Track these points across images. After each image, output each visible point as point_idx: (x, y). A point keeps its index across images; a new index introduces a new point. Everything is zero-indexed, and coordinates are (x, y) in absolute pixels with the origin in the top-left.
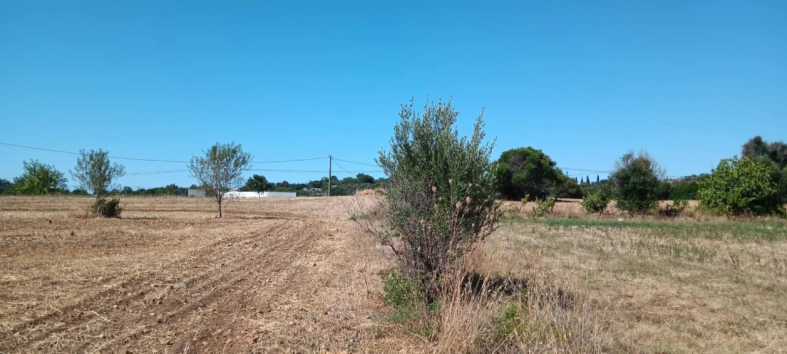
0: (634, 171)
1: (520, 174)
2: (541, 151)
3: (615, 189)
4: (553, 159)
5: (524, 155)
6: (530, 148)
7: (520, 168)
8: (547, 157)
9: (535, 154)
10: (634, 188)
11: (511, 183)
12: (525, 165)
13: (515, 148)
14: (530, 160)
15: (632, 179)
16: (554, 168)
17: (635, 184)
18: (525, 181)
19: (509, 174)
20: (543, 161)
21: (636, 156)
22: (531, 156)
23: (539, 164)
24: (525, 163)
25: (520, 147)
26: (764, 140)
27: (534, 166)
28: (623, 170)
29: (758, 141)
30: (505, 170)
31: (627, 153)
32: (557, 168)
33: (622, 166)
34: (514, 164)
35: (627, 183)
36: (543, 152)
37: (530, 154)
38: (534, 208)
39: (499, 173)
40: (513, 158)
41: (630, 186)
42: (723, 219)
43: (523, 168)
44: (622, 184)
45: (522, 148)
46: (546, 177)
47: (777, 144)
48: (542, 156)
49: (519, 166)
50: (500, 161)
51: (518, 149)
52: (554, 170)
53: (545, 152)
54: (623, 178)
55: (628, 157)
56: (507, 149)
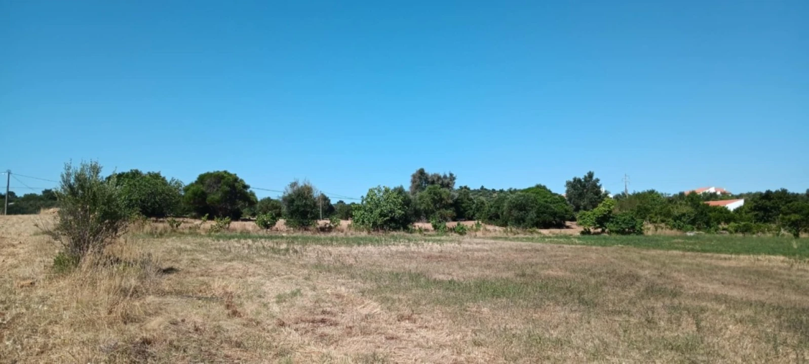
0: (299, 195)
1: (215, 196)
2: (235, 175)
3: (284, 210)
4: (247, 183)
5: (219, 178)
6: (225, 172)
7: (215, 190)
8: (241, 180)
9: (229, 177)
10: (298, 210)
11: (206, 203)
12: (220, 187)
13: (211, 171)
14: (224, 183)
15: (296, 202)
16: (248, 191)
17: (298, 206)
18: (218, 201)
19: (204, 195)
20: (236, 184)
21: (301, 184)
22: (226, 179)
23: (233, 187)
24: (220, 185)
25: (216, 170)
26: (426, 171)
27: (228, 189)
28: (290, 195)
29: (421, 172)
30: (199, 192)
31: (293, 181)
32: (251, 191)
33: (290, 191)
34: (209, 186)
35: (292, 205)
36: (238, 176)
37: (225, 177)
38: (212, 225)
39: (195, 194)
40: (209, 180)
41: (295, 208)
42: (364, 234)
43: (217, 190)
44: (289, 207)
45: (218, 172)
46: (240, 199)
47: (435, 175)
48: (236, 179)
49: (214, 188)
50: (196, 182)
51: (214, 172)
52: (247, 193)
53: (240, 176)
54: (289, 200)
55: (294, 185)
56: (203, 172)
